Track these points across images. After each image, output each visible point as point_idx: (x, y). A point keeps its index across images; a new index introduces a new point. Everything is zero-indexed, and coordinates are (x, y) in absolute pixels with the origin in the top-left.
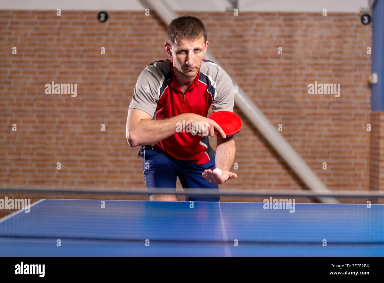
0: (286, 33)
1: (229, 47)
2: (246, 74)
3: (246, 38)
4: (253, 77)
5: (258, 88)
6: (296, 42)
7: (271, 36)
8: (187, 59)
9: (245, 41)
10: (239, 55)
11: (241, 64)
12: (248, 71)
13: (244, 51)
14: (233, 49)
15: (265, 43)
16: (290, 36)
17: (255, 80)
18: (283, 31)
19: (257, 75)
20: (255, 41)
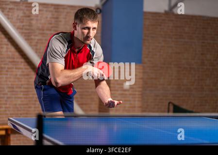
0: (55, 16)
1: (22, 22)
2: (32, 39)
3: (32, 18)
4: (36, 41)
5: (38, 47)
6: (60, 21)
7: (47, 18)
8: (89, 33)
9: (32, 20)
10: (28, 27)
11: (29, 33)
12: (33, 37)
13: (30, 25)
14: (24, 24)
15: (43, 21)
16: (57, 18)
17: (37, 43)
18: (53, 15)
19: (38, 40)
20: (37, 20)
